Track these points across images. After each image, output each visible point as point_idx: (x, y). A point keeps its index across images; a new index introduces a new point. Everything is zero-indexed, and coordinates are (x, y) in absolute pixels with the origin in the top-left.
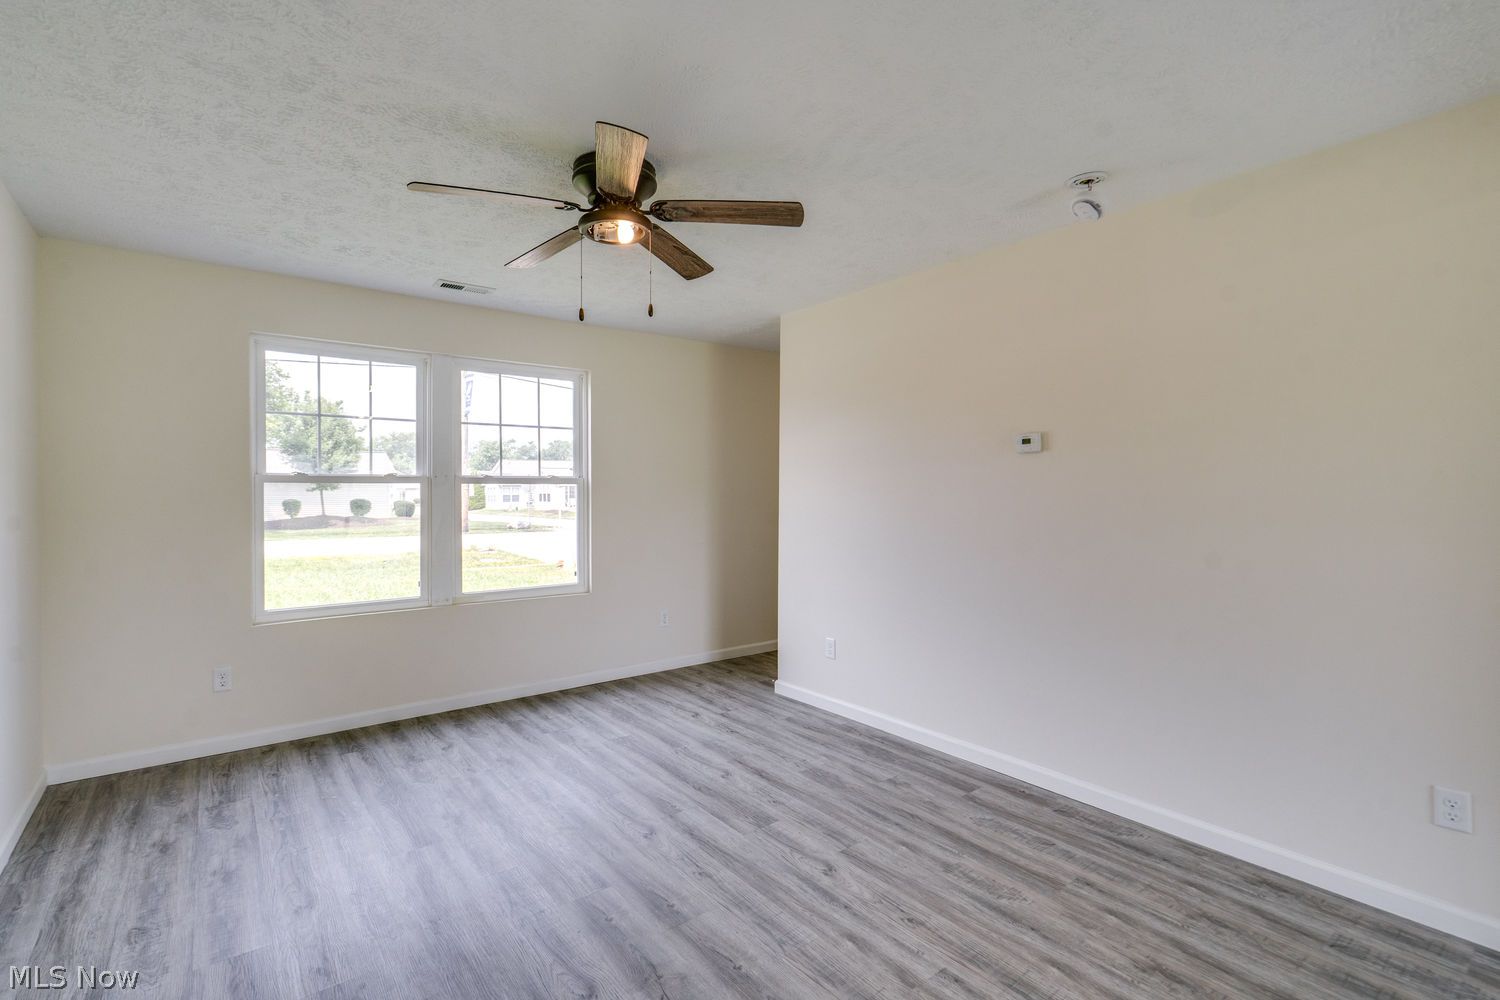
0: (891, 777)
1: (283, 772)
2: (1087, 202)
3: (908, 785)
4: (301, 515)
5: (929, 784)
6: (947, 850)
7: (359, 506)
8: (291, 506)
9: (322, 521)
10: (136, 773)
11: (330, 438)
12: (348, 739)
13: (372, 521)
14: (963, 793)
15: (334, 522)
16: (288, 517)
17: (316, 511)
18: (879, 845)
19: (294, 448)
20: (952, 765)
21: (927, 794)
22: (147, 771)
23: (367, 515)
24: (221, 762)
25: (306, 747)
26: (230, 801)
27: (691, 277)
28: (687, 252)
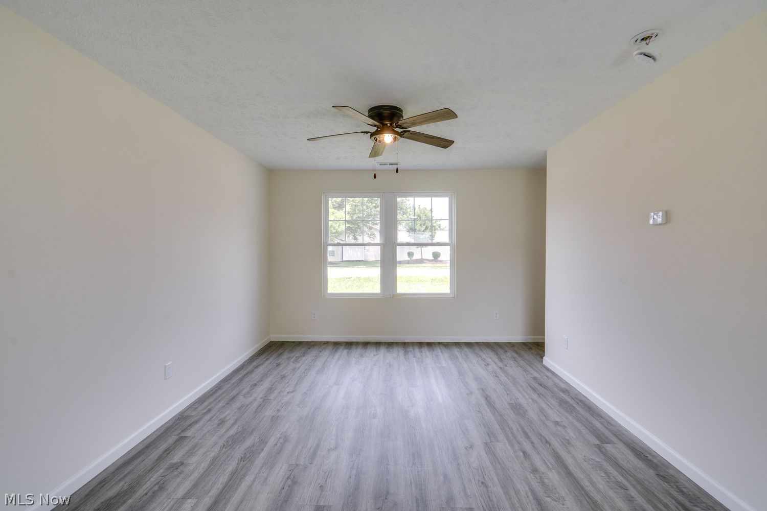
0: (558, 420)
1: (323, 352)
2: (641, 54)
3: (564, 427)
4: (415, 258)
5: (580, 432)
6: (546, 464)
7: (436, 255)
8: (410, 254)
9: (421, 261)
10: (291, 342)
11: (424, 225)
12: (349, 345)
13: (441, 261)
14: (597, 442)
15: (425, 261)
16: (409, 259)
17: (419, 257)
18: (509, 447)
19: (412, 230)
20: (610, 427)
21: (571, 434)
22: (293, 342)
23: (439, 259)
24: (312, 344)
25: (337, 345)
26: (303, 356)
27: (445, 147)
28: (433, 137)
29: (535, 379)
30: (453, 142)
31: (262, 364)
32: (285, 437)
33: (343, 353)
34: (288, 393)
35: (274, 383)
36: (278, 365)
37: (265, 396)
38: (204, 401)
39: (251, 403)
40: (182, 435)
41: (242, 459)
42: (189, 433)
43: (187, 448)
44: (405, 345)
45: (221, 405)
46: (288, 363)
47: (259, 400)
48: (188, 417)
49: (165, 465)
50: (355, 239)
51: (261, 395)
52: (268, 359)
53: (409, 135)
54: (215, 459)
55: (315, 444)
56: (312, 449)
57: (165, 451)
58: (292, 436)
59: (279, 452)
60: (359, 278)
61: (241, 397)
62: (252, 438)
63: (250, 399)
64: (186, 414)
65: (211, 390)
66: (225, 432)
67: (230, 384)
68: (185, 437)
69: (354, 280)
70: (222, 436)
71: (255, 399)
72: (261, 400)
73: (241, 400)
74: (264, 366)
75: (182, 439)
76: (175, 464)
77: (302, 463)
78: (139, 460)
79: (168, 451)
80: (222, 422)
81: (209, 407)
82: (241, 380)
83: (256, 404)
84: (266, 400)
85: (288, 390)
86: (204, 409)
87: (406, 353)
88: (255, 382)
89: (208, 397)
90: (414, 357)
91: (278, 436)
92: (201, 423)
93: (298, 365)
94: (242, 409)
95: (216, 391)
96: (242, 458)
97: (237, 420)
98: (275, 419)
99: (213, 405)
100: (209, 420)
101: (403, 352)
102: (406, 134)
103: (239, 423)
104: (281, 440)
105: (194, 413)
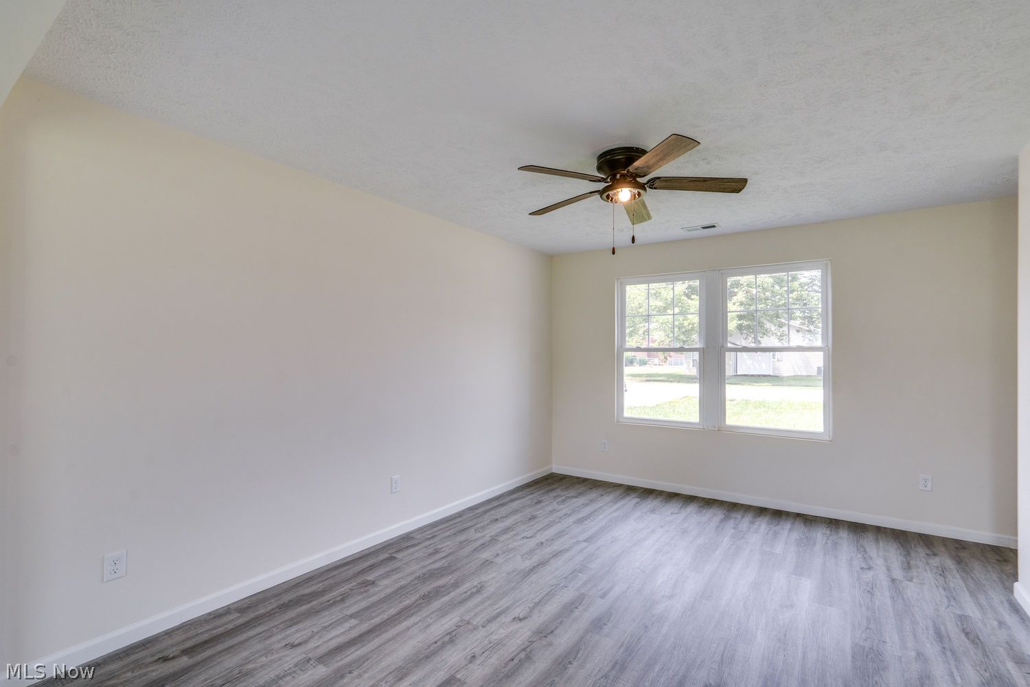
10: (574, 477)
22: (578, 478)
24: (599, 484)
25: (630, 490)
26: (576, 497)
27: (738, 191)
28: (705, 180)
29: (962, 619)
30: (744, 181)
31: (523, 498)
32: (482, 587)
33: (631, 501)
34: (523, 538)
35: (517, 523)
36: (539, 502)
37: (496, 536)
38: (437, 526)
39: (476, 540)
40: (393, 555)
41: (424, 597)
42: (399, 556)
43: (387, 569)
44: (733, 507)
45: (448, 533)
46: (552, 502)
47: (487, 538)
48: (412, 538)
49: (360, 579)
50: (756, 340)
51: (492, 534)
52: (532, 493)
53: (664, 184)
54: (402, 588)
55: (505, 606)
56: (498, 611)
57: (370, 566)
58: (488, 588)
59: (462, 602)
60: (746, 401)
61: (472, 530)
62: (450, 577)
63: (480, 535)
64: (412, 535)
65: (451, 516)
66: (429, 564)
67: (474, 514)
68: (395, 558)
69: (737, 404)
70: (426, 566)
71: (484, 537)
72: (489, 539)
73: (471, 534)
74: (522, 501)
75: (392, 558)
76: (369, 581)
77: (474, 623)
78: (347, 567)
79: (372, 567)
80: (436, 552)
81: (436, 533)
82: (486, 512)
83: (481, 541)
84: (494, 540)
85: (525, 534)
86: (429, 534)
87: (726, 518)
88: (498, 517)
89: (443, 523)
90: (735, 528)
91: (475, 583)
92: (417, 548)
93: (562, 506)
94: (462, 545)
95: (456, 518)
96: (424, 595)
97: (450, 554)
98: (487, 563)
99: (441, 532)
100: (426, 547)
101: (722, 516)
102: (657, 184)
103: (449, 558)
104: (474, 590)
105: (419, 536)
